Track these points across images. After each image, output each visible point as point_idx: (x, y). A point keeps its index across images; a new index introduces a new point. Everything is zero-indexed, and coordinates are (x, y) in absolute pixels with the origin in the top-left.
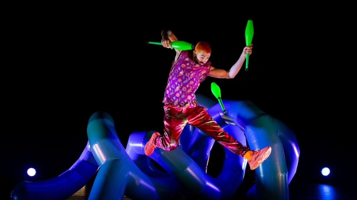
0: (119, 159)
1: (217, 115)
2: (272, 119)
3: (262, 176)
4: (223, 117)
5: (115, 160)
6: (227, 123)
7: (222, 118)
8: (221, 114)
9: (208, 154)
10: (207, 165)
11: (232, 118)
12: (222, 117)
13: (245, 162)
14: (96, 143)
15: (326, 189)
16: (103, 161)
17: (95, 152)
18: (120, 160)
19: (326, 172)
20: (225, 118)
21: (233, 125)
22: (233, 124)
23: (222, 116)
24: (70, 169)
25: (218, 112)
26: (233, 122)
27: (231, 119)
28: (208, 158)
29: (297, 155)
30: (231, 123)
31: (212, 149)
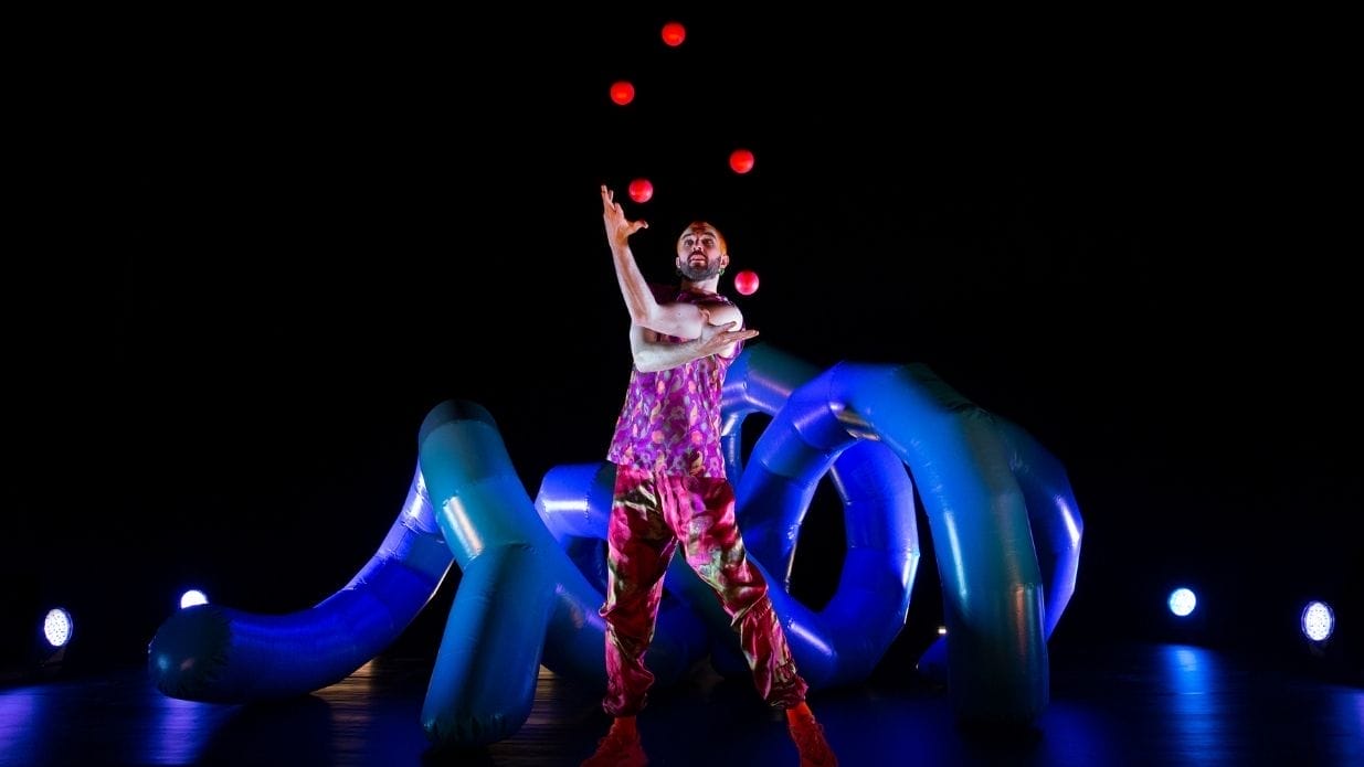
0: (524, 542)
1: (823, 410)
2: (989, 418)
3: (963, 592)
4: (842, 415)
5: (514, 546)
6: (853, 433)
7: (837, 420)
8: (834, 407)
9: (792, 536)
10: (789, 574)
11: (869, 420)
12: (839, 417)
13: (912, 561)
14: (455, 495)
15: (1187, 661)
16: (472, 549)
17: (448, 524)
18: (529, 546)
19: (1183, 602)
20: (846, 419)
21: (872, 441)
22: (872, 437)
23: (838, 412)
24: (350, 586)
25: (826, 402)
26: (872, 431)
27: (866, 424)
28: (791, 550)
29: (1075, 534)
30: (864, 436)
31: (803, 521)
